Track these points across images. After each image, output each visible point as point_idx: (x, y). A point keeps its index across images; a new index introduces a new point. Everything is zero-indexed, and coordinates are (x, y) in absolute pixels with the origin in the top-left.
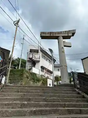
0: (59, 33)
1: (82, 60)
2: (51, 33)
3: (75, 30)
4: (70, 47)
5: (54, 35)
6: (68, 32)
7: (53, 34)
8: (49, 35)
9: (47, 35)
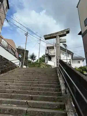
2: (50, 35)
5: (53, 36)
6: (63, 31)
8: (49, 36)
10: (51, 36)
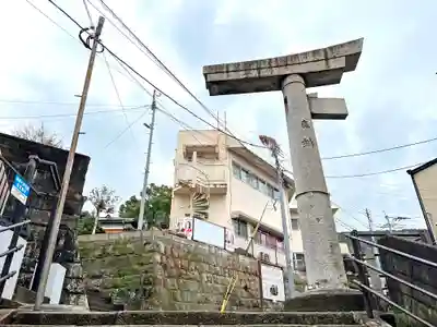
0: (286, 61)
1: (412, 173)
2: (248, 66)
3: (358, 43)
4: (343, 117)
5: (265, 73)
6: (326, 53)
7: (259, 69)
8: (242, 75)
9: (233, 76)
10: (254, 74)
